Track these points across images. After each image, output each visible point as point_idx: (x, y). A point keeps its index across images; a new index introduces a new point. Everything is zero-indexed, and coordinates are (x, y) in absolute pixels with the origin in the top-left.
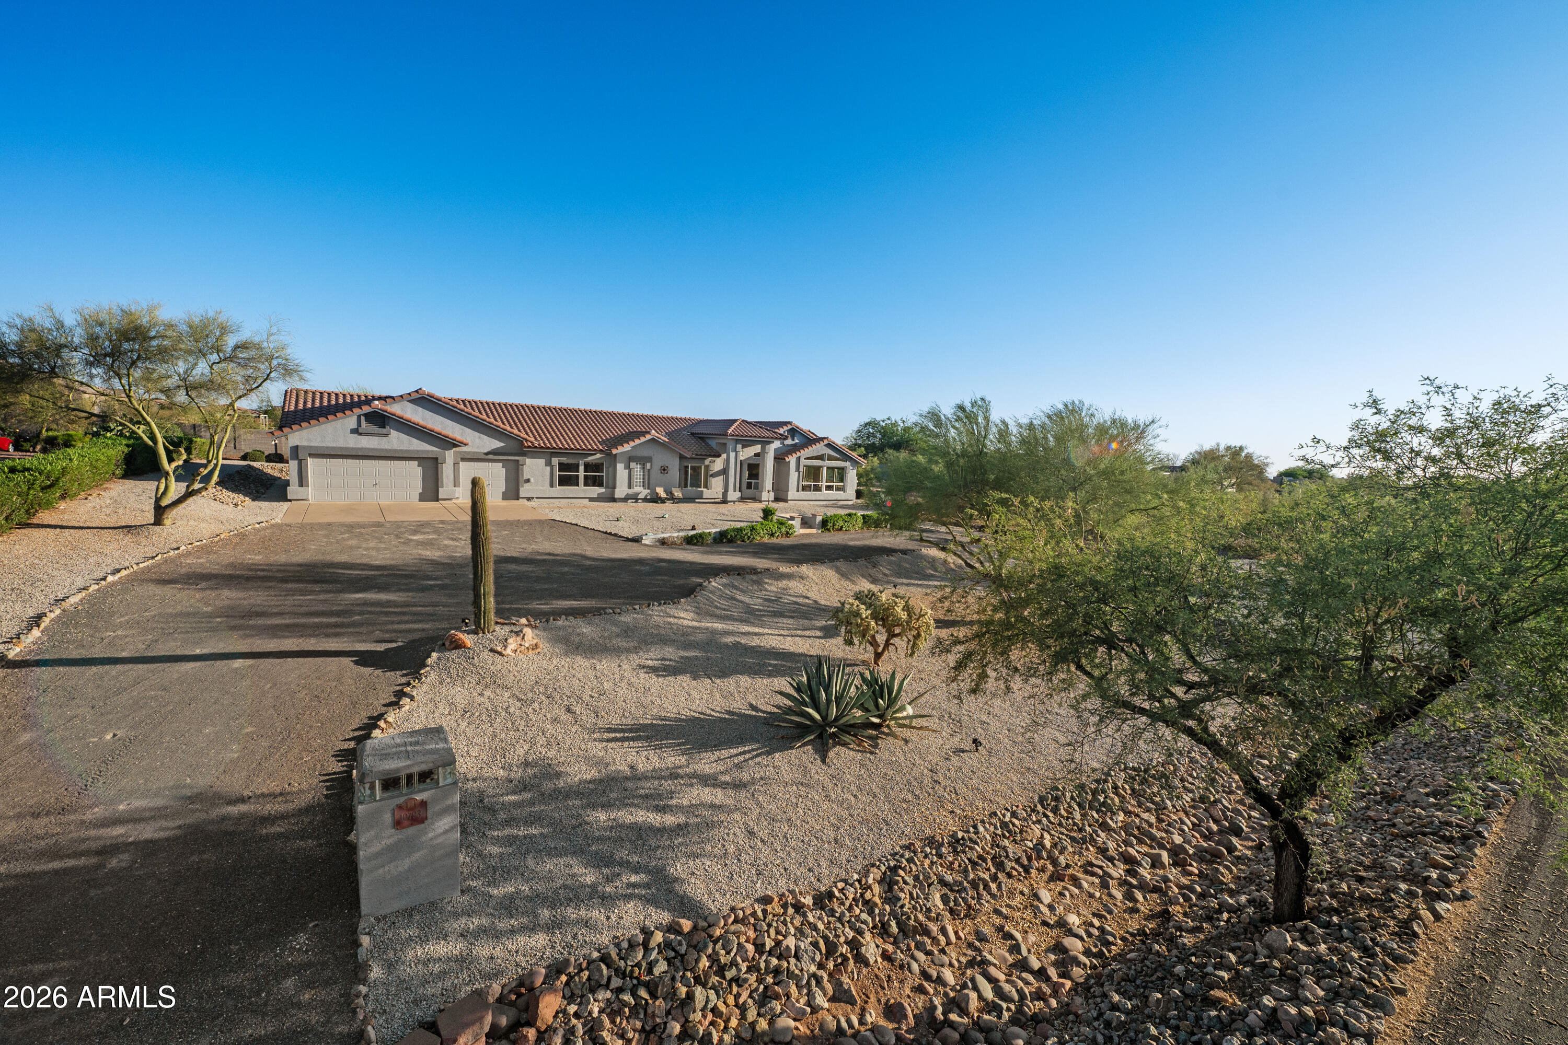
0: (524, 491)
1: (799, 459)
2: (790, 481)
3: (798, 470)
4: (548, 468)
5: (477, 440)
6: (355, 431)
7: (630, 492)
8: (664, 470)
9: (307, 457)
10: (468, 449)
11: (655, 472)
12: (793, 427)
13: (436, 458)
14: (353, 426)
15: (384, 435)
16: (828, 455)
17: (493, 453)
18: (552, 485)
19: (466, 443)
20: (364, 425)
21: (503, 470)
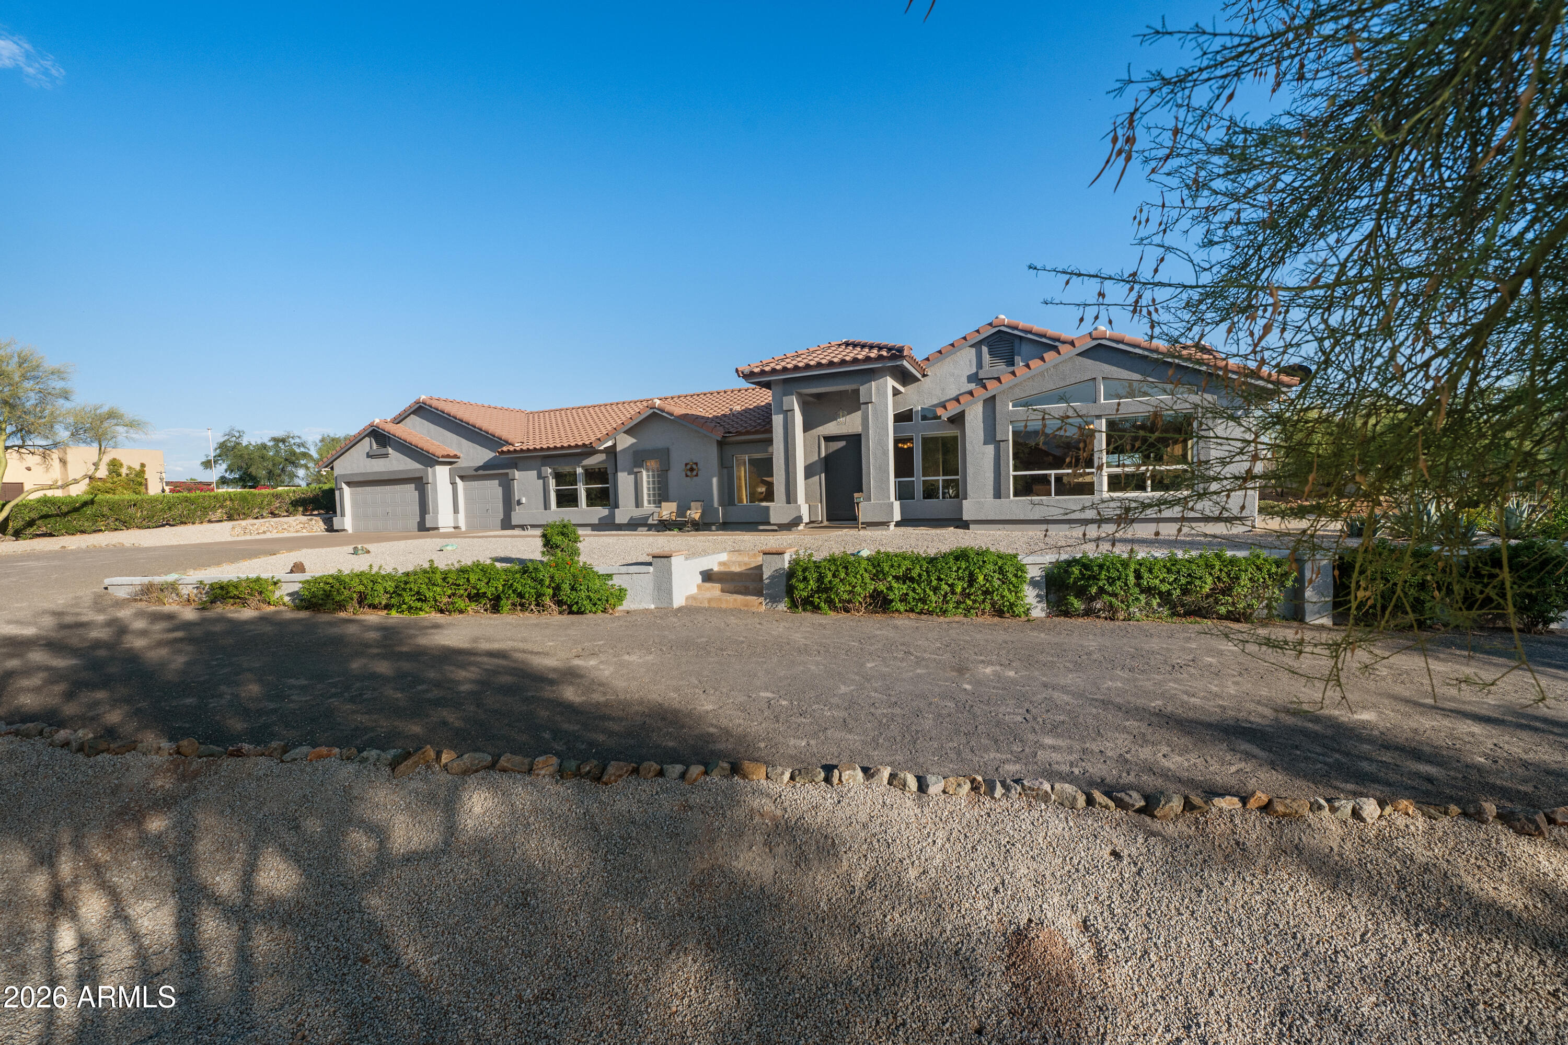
1: (991, 405)
2: (971, 470)
3: (991, 436)
4: (541, 481)
5: (471, 451)
6: (369, 455)
7: (637, 513)
8: (692, 470)
9: (344, 486)
10: (462, 463)
11: (676, 475)
12: (999, 331)
13: (421, 478)
14: (368, 449)
15: (386, 455)
16: (1107, 382)
17: (485, 467)
18: (546, 506)
19: (456, 456)
20: (375, 446)
21: (500, 490)
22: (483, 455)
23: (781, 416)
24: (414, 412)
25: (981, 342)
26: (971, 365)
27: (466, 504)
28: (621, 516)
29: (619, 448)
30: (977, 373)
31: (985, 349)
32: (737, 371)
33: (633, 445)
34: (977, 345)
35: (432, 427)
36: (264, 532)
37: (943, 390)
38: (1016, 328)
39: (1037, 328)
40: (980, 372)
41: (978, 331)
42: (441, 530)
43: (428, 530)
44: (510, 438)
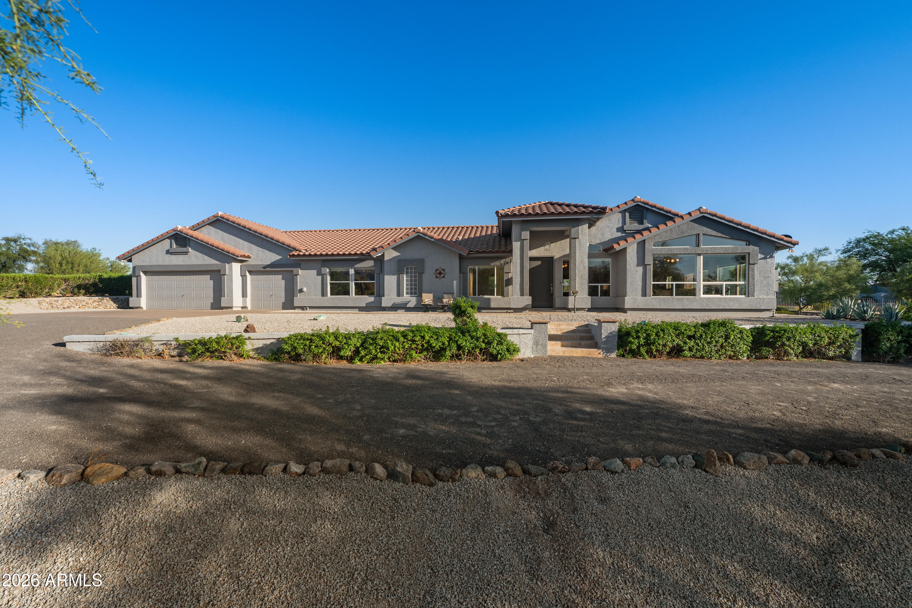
0: (298, 300)
1: (642, 245)
2: (629, 280)
3: (641, 261)
4: (320, 277)
5: (261, 254)
6: (168, 252)
7: (399, 300)
8: (440, 273)
9: (142, 274)
10: (251, 262)
11: (428, 276)
12: (638, 204)
13: (220, 271)
14: (168, 247)
15: (186, 253)
16: (704, 236)
17: (272, 265)
18: (323, 294)
19: (249, 257)
20: (174, 246)
21: (283, 282)
22: (272, 257)
23: (519, 243)
24: (210, 224)
25: (625, 211)
26: (619, 222)
27: (252, 290)
28: (386, 302)
29: (386, 258)
30: (623, 227)
31: (627, 214)
32: (497, 213)
33: (397, 257)
34: (623, 212)
35: (226, 235)
36: (68, 307)
37: (603, 234)
38: (647, 204)
39: (659, 205)
40: (625, 226)
41: (626, 203)
42: (234, 309)
43: (222, 308)
44: (298, 246)
